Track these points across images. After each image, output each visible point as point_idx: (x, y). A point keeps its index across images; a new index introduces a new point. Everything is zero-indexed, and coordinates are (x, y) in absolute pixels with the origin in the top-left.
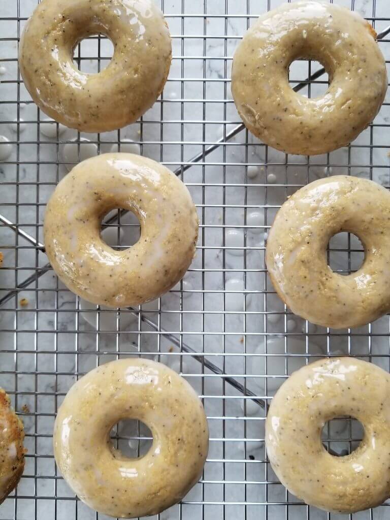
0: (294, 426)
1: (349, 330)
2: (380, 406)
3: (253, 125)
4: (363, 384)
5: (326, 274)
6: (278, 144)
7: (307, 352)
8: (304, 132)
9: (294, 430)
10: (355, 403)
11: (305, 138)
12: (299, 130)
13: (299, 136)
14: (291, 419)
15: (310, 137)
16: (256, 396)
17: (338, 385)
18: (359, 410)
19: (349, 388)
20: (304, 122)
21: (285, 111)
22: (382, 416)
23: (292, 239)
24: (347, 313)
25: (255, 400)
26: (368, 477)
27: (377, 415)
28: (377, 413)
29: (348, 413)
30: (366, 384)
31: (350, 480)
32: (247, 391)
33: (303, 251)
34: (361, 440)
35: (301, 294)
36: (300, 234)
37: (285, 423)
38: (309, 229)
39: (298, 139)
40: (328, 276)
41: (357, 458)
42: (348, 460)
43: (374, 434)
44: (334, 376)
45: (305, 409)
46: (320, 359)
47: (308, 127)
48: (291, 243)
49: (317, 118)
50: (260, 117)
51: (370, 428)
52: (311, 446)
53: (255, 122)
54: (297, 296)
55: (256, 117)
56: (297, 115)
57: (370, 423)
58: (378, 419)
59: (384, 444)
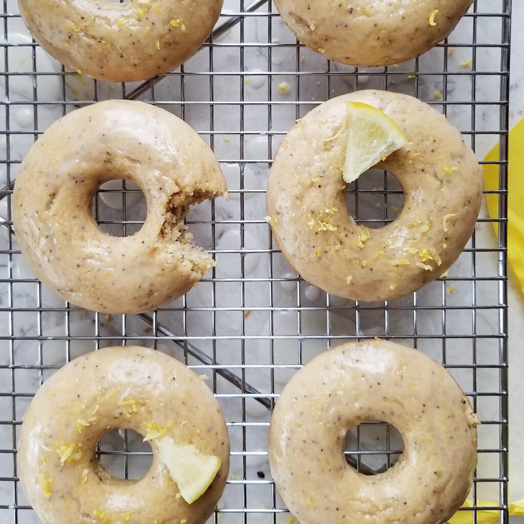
0: (304, 436)
1: (386, 302)
2: (422, 407)
3: (308, 37)
4: (398, 378)
5: (345, 229)
6: (347, 58)
7: (328, 333)
8: (381, 36)
9: (305, 441)
10: (387, 404)
11: (385, 45)
12: (373, 36)
13: (375, 43)
14: (300, 426)
15: (390, 41)
16: (260, 393)
17: (363, 379)
18: (392, 414)
19: (379, 384)
20: (379, 23)
21: (351, 12)
22: (424, 420)
23: (299, 180)
24: (375, 282)
25: (259, 399)
26: (405, 504)
27: (418, 421)
28: (416, 417)
29: (379, 417)
30: (402, 377)
31: (381, 507)
32: (247, 387)
33: (313, 199)
34: (401, 452)
35: (311, 256)
36: (309, 174)
37: (292, 431)
38: (321, 168)
39: (373, 47)
40: (349, 230)
41: (392, 477)
42: (380, 480)
43: (414, 445)
44: (359, 366)
45: (319, 413)
46: (346, 342)
47: (385, 29)
48: (296, 186)
49: (395, 14)
50: (317, 27)
51: (410, 436)
52: (328, 463)
53: (311, 33)
54: (307, 258)
55: (311, 27)
56: (368, 16)
57: (409, 430)
58: (419, 426)
59: (428, 459)
